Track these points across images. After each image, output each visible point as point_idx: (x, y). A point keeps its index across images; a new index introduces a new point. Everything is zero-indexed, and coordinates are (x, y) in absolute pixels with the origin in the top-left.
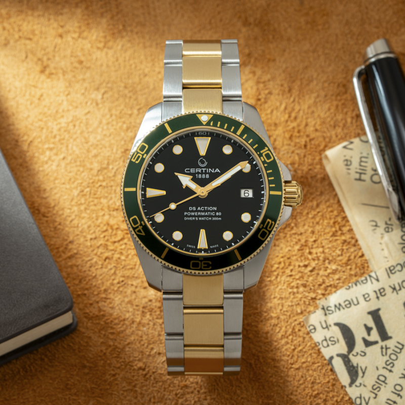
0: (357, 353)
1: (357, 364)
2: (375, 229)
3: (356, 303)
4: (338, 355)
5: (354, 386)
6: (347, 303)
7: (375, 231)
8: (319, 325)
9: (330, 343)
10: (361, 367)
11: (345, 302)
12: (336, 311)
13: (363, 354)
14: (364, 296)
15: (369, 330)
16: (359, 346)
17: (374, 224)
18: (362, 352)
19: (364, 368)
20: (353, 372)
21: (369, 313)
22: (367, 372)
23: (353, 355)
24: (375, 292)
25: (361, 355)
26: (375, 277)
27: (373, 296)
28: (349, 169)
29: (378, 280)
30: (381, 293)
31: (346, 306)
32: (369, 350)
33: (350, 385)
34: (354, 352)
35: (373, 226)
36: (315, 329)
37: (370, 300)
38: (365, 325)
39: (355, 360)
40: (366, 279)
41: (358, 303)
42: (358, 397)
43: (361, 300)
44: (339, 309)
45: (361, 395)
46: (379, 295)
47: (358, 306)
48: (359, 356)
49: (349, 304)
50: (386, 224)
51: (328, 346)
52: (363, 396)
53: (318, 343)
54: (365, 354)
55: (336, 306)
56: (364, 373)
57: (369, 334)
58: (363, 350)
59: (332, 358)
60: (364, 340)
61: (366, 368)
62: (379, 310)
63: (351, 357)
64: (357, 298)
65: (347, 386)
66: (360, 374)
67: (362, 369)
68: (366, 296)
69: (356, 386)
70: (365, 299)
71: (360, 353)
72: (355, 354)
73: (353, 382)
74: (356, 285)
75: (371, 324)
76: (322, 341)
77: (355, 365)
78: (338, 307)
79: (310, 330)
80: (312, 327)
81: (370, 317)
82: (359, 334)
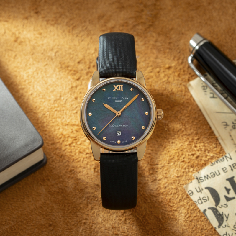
0: (222, 206)
1: (223, 213)
2: (226, 127)
3: (218, 174)
4: (209, 208)
5: (221, 227)
6: (212, 174)
7: (227, 128)
8: (195, 190)
9: (203, 201)
10: (225, 214)
11: (211, 174)
12: (205, 180)
13: (226, 206)
14: (223, 169)
15: (228, 190)
16: (223, 201)
17: (225, 124)
18: (225, 204)
19: (227, 215)
20: (220, 218)
21: (227, 180)
22: (229, 217)
23: (219, 207)
24: (230, 166)
25: (224, 207)
26: (229, 156)
27: (229, 169)
28: (206, 92)
29: (231, 159)
30: (234, 167)
31: (212, 176)
32: (229, 203)
33: (219, 227)
34: (220, 205)
35: (224, 125)
36: (192, 193)
37: (227, 171)
38: (226, 188)
39: (221, 210)
40: (223, 159)
41: (220, 174)
42: (225, 234)
43: (221, 172)
44: (208, 178)
45: (226, 233)
46: (233, 168)
47: (220, 176)
48: (223, 207)
49: (214, 175)
50: (233, 123)
51: (202, 203)
52: (228, 233)
53: (195, 201)
54: (227, 206)
55: (205, 177)
56: (227, 218)
57: (228, 193)
58: (225, 203)
59: (205, 210)
60: (226, 197)
61: (228, 215)
62: (233, 177)
63: (218, 208)
64: (218, 171)
65: (217, 227)
66: (225, 219)
67: (226, 216)
68: (224, 169)
69: (223, 227)
70: (224, 171)
71: (223, 205)
72: (221, 206)
73: (220, 225)
74: (217, 162)
75: (229, 186)
76: (198, 200)
77: (221, 213)
78: (207, 177)
79: (190, 194)
80: (190, 192)
81: (228, 182)
82: (222, 193)
